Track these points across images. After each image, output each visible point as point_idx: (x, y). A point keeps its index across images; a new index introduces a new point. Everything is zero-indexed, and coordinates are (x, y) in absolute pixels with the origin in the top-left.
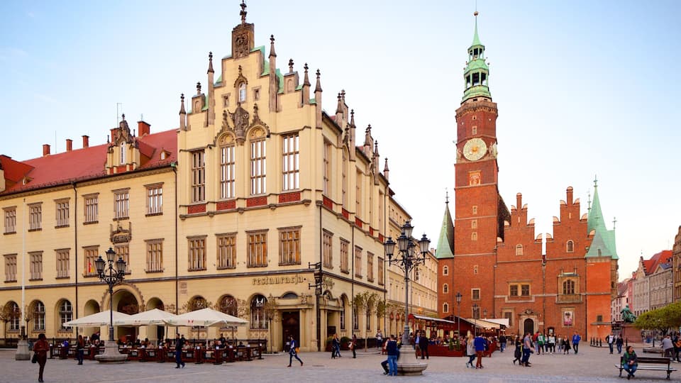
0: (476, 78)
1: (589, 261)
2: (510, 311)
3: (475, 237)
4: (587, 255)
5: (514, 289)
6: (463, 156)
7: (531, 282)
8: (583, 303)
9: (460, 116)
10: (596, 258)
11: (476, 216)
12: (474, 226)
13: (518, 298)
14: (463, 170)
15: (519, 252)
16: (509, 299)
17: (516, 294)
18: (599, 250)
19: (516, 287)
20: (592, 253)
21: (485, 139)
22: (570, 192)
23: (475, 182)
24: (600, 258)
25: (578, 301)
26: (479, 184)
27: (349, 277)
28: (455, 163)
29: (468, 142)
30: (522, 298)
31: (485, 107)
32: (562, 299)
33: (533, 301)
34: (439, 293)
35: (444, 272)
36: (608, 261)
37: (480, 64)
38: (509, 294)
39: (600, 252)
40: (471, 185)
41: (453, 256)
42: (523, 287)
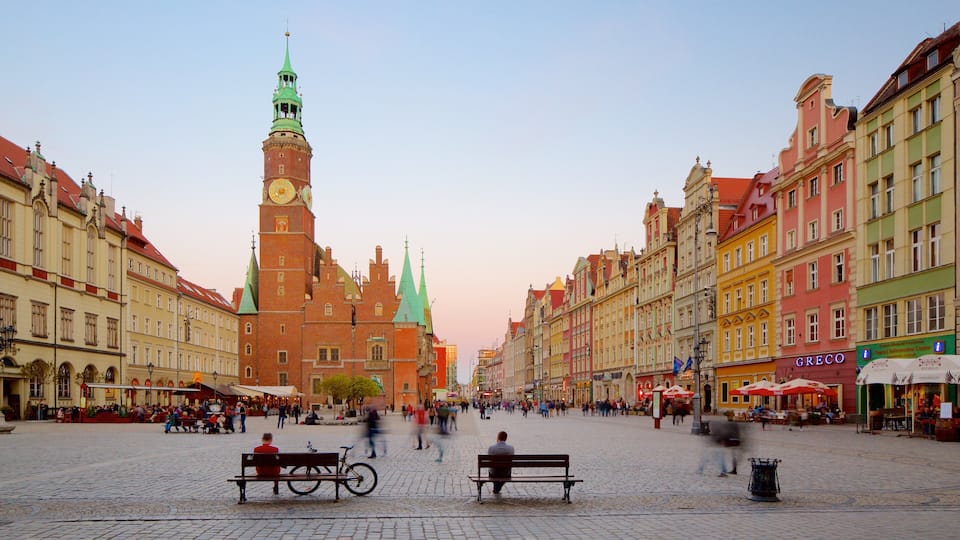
0: (289, 108)
1: (396, 326)
2: (318, 377)
3: (281, 291)
4: (394, 320)
5: (323, 352)
6: (268, 196)
7: (341, 345)
8: (390, 370)
9: (268, 147)
10: (403, 323)
11: (282, 267)
12: (281, 279)
13: (327, 363)
14: (269, 213)
15: (329, 312)
16: (312, 363)
17: (326, 358)
18: (407, 315)
19: (325, 350)
20: (398, 318)
21: (293, 181)
22: (379, 251)
23: (282, 229)
24: (406, 323)
25: (385, 368)
26: (286, 232)
27: (50, 340)
28: (261, 202)
29: (275, 181)
30: (331, 363)
31: (293, 144)
32: (371, 366)
33: (342, 366)
34: (241, 355)
35: (246, 330)
36: (414, 326)
37: (289, 94)
38: (318, 357)
39: (406, 318)
40: (277, 232)
41: (256, 312)
42: (333, 351)
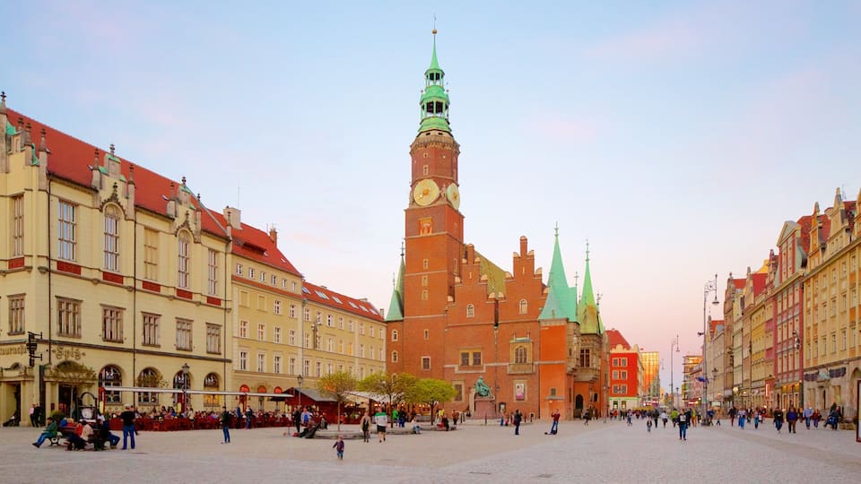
0: (434, 107)
1: (543, 324)
2: (459, 383)
3: (425, 295)
4: (540, 318)
5: (465, 356)
6: (414, 201)
7: (483, 348)
8: (534, 374)
9: (415, 150)
10: (550, 320)
11: (427, 271)
12: (425, 282)
13: (468, 368)
14: (414, 216)
15: (471, 313)
16: (459, 369)
17: (468, 363)
18: (553, 311)
19: (467, 355)
20: (544, 315)
21: (437, 180)
22: (524, 242)
23: (426, 231)
24: (554, 320)
25: (531, 372)
26: (430, 234)
28: (407, 207)
29: (419, 183)
30: (473, 368)
31: (439, 142)
32: (513, 369)
33: (484, 371)
34: (388, 362)
35: (393, 337)
36: (563, 323)
37: (434, 92)
38: (460, 362)
39: (553, 314)
40: (421, 235)
41: (402, 318)
42: (475, 355)
